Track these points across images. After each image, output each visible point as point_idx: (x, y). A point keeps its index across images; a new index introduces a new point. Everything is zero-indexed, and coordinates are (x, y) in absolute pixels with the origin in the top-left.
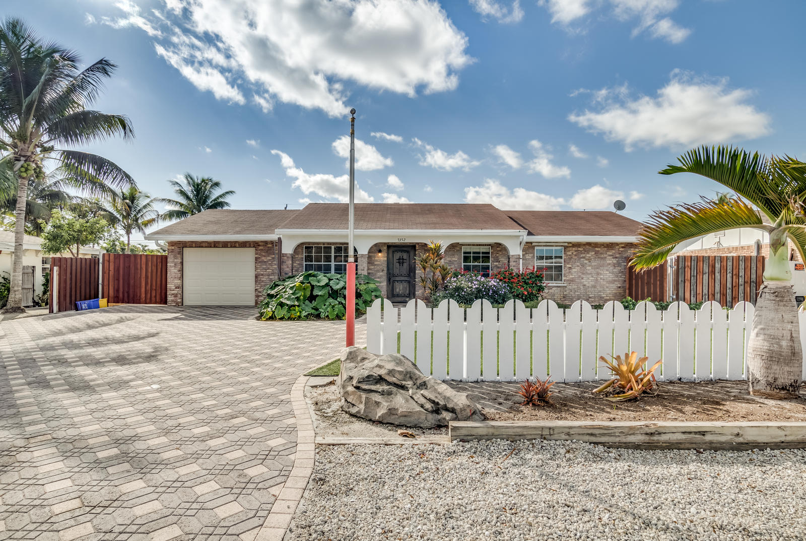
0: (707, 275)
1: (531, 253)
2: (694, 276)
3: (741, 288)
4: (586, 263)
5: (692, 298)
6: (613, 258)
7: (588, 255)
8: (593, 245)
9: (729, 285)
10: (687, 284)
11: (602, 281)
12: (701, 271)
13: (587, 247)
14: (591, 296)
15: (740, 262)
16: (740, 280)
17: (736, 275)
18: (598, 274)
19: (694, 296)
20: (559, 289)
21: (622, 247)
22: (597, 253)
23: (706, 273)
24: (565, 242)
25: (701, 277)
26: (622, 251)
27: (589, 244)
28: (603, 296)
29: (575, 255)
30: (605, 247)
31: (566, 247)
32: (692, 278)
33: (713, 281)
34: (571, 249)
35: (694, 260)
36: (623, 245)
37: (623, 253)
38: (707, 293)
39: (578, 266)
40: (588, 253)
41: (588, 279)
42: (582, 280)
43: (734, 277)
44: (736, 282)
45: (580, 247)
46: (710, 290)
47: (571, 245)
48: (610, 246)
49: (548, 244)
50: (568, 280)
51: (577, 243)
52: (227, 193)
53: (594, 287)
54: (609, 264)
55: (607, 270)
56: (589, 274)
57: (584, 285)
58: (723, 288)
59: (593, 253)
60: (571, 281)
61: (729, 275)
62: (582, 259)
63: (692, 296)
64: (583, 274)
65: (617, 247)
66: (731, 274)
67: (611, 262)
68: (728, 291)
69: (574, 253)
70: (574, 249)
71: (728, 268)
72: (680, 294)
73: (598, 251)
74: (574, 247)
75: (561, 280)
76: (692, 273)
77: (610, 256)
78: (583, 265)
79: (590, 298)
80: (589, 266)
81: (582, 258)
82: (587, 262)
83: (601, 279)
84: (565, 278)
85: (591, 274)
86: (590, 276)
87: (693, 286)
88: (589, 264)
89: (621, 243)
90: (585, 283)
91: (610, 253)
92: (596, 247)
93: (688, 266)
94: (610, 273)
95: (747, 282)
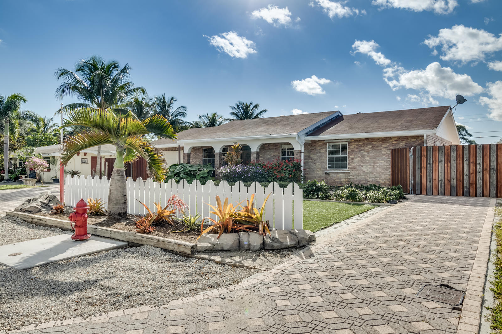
0: (443, 163)
1: (324, 148)
2: (430, 164)
3: (479, 175)
4: (365, 155)
5: (428, 183)
6: (388, 150)
7: (366, 148)
8: (370, 140)
9: (466, 172)
10: (424, 171)
11: (378, 168)
12: (437, 159)
13: (366, 141)
14: (369, 180)
15: (478, 151)
16: (478, 168)
17: (473, 162)
18: (375, 163)
19: (430, 182)
20: (344, 174)
21: (395, 141)
22: (373, 146)
23: (441, 161)
24: (349, 139)
25: (437, 164)
26: (395, 144)
27: (367, 139)
28: (379, 180)
29: (357, 148)
30: (380, 141)
31: (349, 143)
32: (428, 166)
33: (449, 168)
34: (353, 144)
35: (430, 150)
36: (396, 139)
37: (396, 145)
38: (443, 179)
39: (359, 157)
40: (367, 147)
41: (367, 167)
42: (362, 168)
43: (471, 165)
44: (473, 169)
45: (360, 142)
46: (446, 177)
47: (353, 141)
48: (385, 140)
49: (335, 141)
50: (351, 168)
51: (358, 139)
52: (263, 111)
53: (372, 173)
54: (384, 155)
55: (382, 160)
56: (367, 163)
57: (364, 172)
58: (460, 175)
59: (371, 146)
60: (354, 168)
61: (466, 163)
62: (362, 152)
63: (428, 181)
64: (363, 163)
65: (391, 141)
66: (468, 162)
67: (385, 153)
68: (465, 177)
69: (356, 147)
70: (355, 144)
71: (465, 156)
72: (417, 180)
73: (375, 144)
74: (355, 142)
75: (346, 168)
76: (428, 161)
77: (385, 148)
78: (363, 156)
79: (368, 181)
80: (368, 156)
81: (362, 150)
82: (365, 153)
83: (377, 167)
84: (349, 166)
85: (369, 163)
86: (368, 164)
87: (430, 172)
88: (368, 155)
89: (394, 137)
90: (364, 170)
91: (385, 146)
92: (373, 141)
93: (424, 155)
94: (385, 162)
95: (486, 170)
